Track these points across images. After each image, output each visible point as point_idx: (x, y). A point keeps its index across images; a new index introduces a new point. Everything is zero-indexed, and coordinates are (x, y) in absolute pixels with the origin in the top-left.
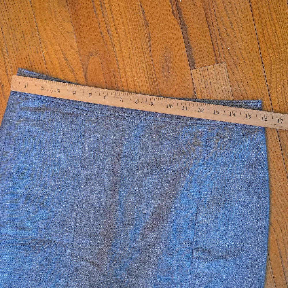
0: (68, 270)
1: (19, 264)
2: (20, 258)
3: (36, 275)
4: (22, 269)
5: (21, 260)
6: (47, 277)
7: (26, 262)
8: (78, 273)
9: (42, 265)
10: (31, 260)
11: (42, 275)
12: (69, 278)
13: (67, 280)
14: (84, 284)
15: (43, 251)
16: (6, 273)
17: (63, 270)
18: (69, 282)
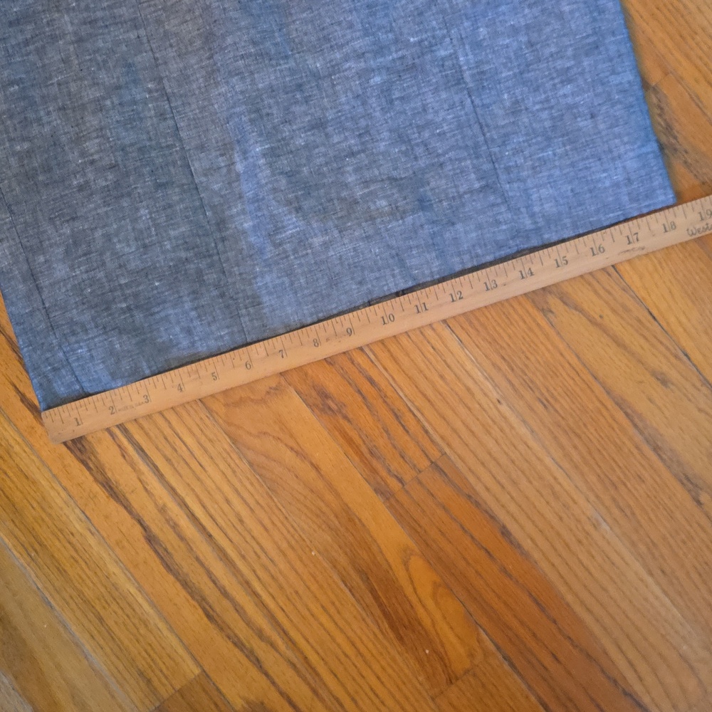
0: (142, 32)
1: (31, 57)
2: (27, 43)
3: (79, 64)
4: (44, 66)
5: (31, 47)
6: (105, 62)
7: (43, 47)
8: (167, 27)
9: (80, 40)
10: (54, 38)
11: (90, 60)
12: (154, 46)
13: (150, 53)
14: (191, 44)
15: (68, 10)
16: (12, 83)
17: (132, 35)
18: (157, 55)
